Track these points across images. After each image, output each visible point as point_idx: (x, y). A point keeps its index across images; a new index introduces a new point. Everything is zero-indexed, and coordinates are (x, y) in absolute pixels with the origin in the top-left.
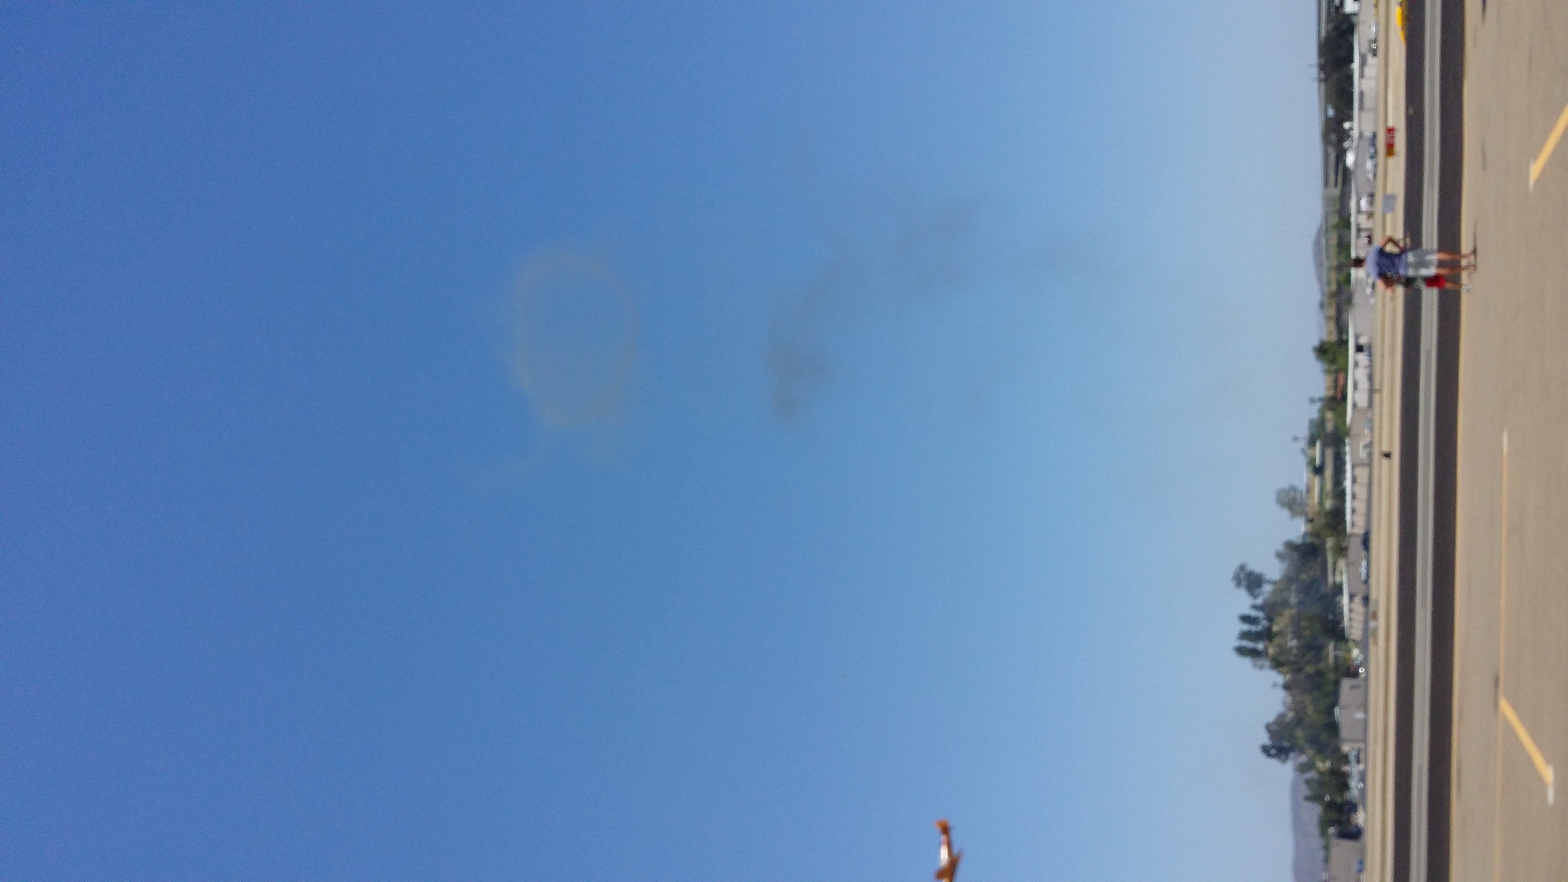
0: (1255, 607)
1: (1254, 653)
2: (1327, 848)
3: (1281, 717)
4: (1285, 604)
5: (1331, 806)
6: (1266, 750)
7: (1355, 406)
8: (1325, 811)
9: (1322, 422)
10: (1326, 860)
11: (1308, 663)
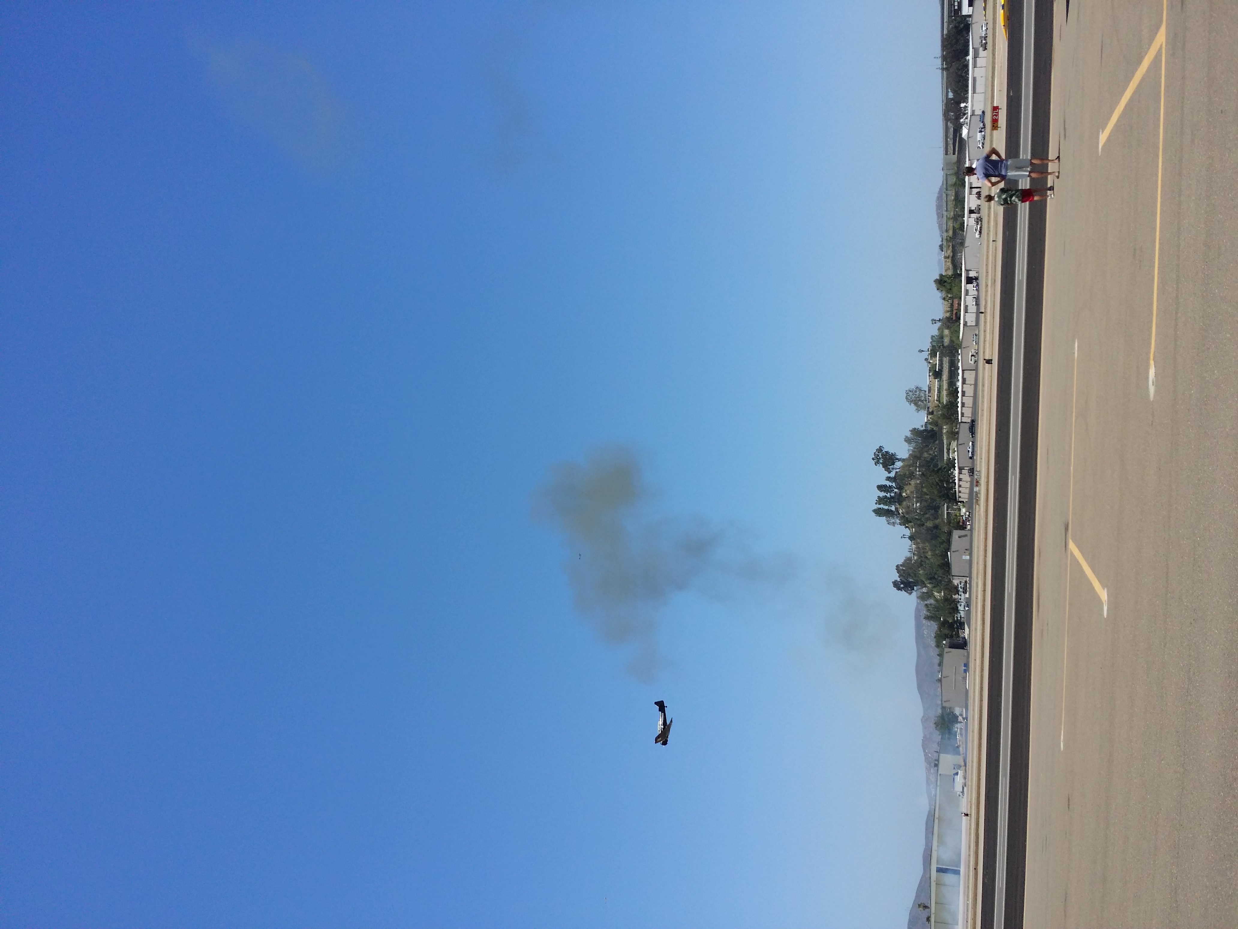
0: (888, 479)
1: (888, 513)
2: (941, 655)
3: (909, 559)
4: (912, 476)
5: (943, 625)
6: (896, 584)
7: (965, 324)
8: (939, 629)
9: (942, 337)
10: (940, 664)
11: (928, 519)
